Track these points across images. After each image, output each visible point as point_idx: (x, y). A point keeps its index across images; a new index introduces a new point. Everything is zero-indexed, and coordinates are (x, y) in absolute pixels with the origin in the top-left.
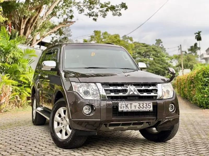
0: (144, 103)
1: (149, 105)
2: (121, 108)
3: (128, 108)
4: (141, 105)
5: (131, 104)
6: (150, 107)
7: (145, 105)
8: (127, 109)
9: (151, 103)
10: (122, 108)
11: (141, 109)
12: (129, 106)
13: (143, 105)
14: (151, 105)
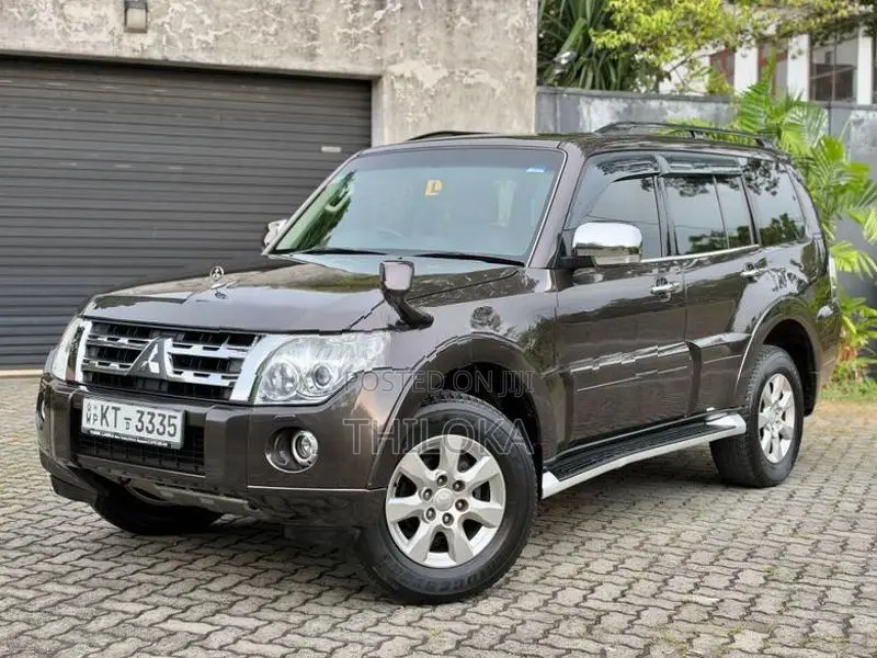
0: (157, 412)
1: (172, 421)
2: (88, 420)
3: (108, 425)
4: (146, 418)
5: (116, 409)
6: (172, 432)
7: (157, 420)
8: (104, 428)
9: (180, 416)
10: (92, 421)
11: (144, 434)
12: (110, 415)
13: (152, 418)
14: (179, 422)
